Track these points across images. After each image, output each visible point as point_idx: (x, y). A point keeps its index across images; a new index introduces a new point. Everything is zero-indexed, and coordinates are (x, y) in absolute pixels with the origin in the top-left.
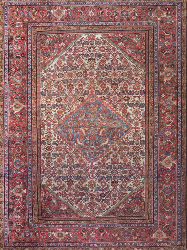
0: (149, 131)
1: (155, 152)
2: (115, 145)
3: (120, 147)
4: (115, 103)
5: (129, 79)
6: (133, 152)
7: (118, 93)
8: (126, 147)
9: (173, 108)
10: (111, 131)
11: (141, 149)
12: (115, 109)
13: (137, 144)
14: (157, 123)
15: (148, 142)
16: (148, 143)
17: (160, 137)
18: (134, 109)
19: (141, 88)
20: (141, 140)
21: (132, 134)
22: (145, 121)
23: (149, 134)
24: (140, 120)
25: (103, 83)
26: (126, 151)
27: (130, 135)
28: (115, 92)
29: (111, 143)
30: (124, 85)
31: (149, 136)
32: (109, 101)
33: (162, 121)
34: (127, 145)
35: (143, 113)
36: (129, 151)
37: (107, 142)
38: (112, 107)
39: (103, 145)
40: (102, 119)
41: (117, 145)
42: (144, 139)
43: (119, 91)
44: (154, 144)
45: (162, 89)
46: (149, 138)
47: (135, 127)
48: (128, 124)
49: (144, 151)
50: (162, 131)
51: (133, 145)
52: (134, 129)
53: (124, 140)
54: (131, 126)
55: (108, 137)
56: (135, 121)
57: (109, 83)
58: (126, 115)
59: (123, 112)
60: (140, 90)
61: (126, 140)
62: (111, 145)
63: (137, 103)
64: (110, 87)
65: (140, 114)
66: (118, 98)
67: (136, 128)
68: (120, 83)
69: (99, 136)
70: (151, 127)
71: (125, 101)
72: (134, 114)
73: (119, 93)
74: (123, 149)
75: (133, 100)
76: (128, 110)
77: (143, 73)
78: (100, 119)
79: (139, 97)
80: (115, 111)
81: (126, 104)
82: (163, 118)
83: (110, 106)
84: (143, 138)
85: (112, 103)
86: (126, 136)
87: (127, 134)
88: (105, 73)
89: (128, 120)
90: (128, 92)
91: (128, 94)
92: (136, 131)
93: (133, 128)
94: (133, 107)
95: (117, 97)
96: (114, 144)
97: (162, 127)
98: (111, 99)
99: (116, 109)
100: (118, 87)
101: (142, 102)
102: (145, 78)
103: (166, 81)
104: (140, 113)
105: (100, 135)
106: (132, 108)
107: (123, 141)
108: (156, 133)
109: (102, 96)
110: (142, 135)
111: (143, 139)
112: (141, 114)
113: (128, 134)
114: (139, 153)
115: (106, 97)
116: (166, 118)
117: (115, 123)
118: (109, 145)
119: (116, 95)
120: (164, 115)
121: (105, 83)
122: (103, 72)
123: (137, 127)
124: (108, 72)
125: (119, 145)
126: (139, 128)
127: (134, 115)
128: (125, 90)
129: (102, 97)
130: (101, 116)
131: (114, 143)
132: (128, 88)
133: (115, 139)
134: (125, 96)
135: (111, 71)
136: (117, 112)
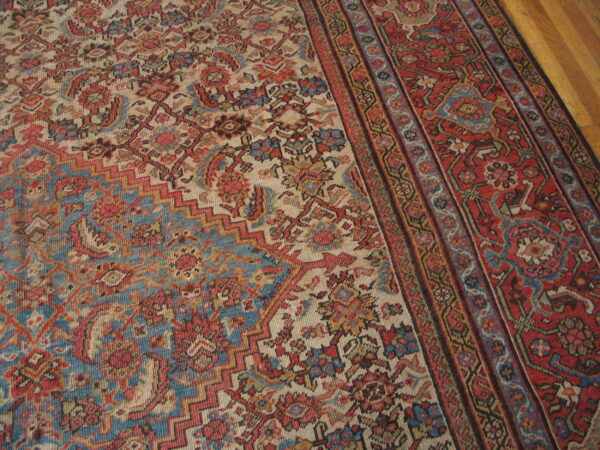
0: (415, 261)
1: (503, 382)
2: (211, 402)
3: (251, 407)
4: (171, 158)
5: (229, 47)
6: (354, 422)
7: (181, 108)
8: (293, 399)
9: (501, 125)
10: (166, 312)
11: (406, 390)
12: (174, 186)
13: (365, 362)
14: (450, 212)
15: (439, 328)
16: (442, 339)
17: (496, 283)
18: (286, 168)
19: (299, 72)
20: (382, 331)
21: (316, 303)
22: (372, 211)
23: (422, 283)
24: (341, 213)
25: (94, 86)
26: (300, 423)
27: (301, 312)
28: (161, 111)
29: (180, 391)
30: (206, 73)
31: (426, 292)
32: (134, 152)
33: (472, 193)
34: (300, 379)
35: (351, 177)
36: (325, 418)
37: (144, 393)
38: (155, 181)
39: (124, 418)
40: (94, 256)
41: (224, 399)
42: (406, 318)
43: (182, 102)
44: (476, 332)
45: (409, 59)
46: (430, 302)
47: (318, 257)
48: (273, 249)
49: (434, 399)
50: (493, 247)
51: (342, 377)
52: (319, 272)
53: (271, 352)
54: (293, 258)
55: (149, 355)
56: (314, 221)
57: (126, 80)
58: (247, 201)
59: (224, 194)
60: (299, 81)
61: (281, 352)
62: (180, 405)
63: (296, 136)
64: (131, 95)
65: (328, 184)
66: (183, 131)
67: (327, 262)
68: (184, 70)
69: (86, 360)
70: (420, 239)
71: (229, 136)
72: (293, 190)
73: (188, 109)
74: (272, 416)
75: (268, 125)
76: (254, 179)
77: (290, 16)
78: (85, 257)
79: (302, 109)
80: (177, 195)
81: (237, 149)
82: (468, 177)
83: (138, 176)
84: (394, 310)
85: (152, 163)
86: (277, 325)
87: (281, 312)
88: (101, 46)
89: (266, 229)
90: (236, 95)
91: (239, 103)
92: (333, 280)
93: (306, 267)
94: (281, 157)
95: (178, 128)
96: (202, 396)
97: (486, 222)
98: (146, 142)
99: (179, 183)
100: (177, 87)
101: (328, 127)
102: (307, 33)
103: (412, 31)
104: (331, 178)
105: (91, 353)
106: (277, 161)
107: (265, 359)
108: (465, 266)
109: (92, 138)
110: (382, 298)
111: (396, 321)
112: (338, 179)
113: (285, 306)
114: (401, 422)
115: (114, 142)
116: (486, 173)
117: (185, 263)
118: (168, 407)
119: (173, 120)
120: (467, 162)
121: (103, 84)
122: (92, 46)
123: (336, 252)
124: (118, 42)
125: (236, 396)
126: (348, 260)
127: (298, 193)
128: (214, 91)
129: (91, 145)
130: (90, 240)
131: (201, 388)
132: (233, 82)
133: (201, 363)
134: (223, 118)
135: (131, 34)
136: (186, 197)
